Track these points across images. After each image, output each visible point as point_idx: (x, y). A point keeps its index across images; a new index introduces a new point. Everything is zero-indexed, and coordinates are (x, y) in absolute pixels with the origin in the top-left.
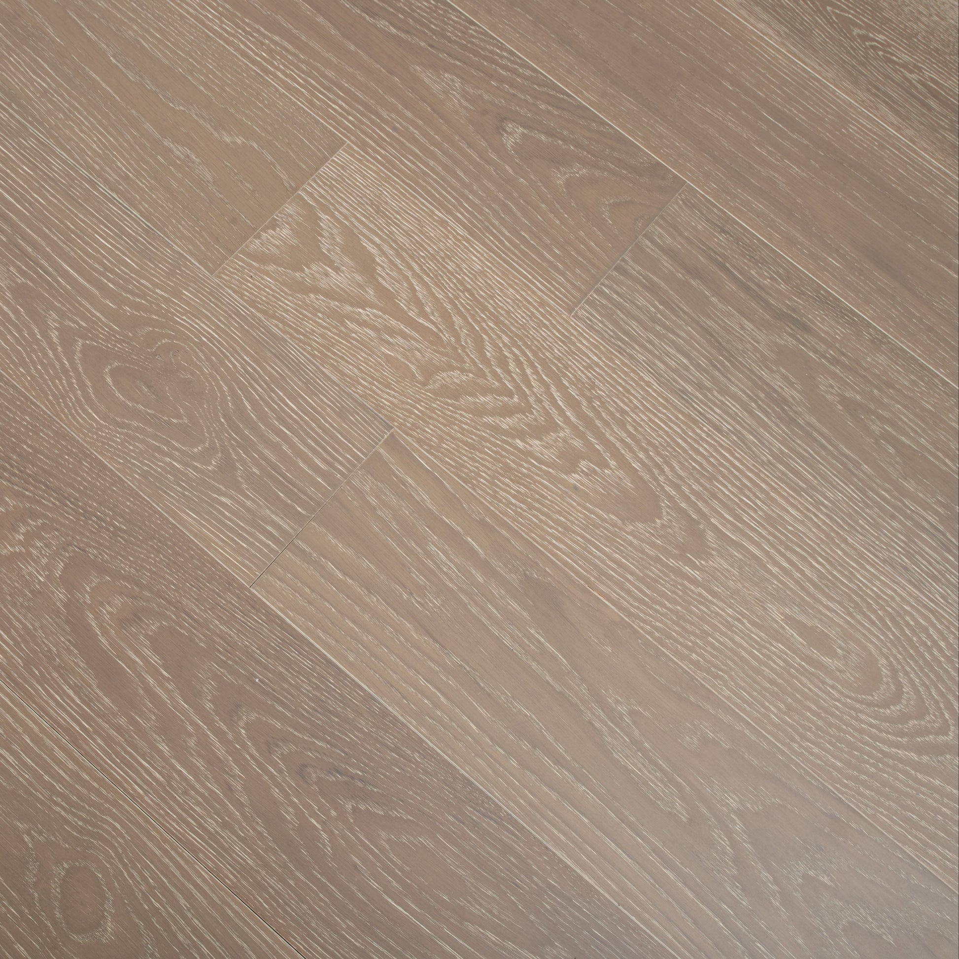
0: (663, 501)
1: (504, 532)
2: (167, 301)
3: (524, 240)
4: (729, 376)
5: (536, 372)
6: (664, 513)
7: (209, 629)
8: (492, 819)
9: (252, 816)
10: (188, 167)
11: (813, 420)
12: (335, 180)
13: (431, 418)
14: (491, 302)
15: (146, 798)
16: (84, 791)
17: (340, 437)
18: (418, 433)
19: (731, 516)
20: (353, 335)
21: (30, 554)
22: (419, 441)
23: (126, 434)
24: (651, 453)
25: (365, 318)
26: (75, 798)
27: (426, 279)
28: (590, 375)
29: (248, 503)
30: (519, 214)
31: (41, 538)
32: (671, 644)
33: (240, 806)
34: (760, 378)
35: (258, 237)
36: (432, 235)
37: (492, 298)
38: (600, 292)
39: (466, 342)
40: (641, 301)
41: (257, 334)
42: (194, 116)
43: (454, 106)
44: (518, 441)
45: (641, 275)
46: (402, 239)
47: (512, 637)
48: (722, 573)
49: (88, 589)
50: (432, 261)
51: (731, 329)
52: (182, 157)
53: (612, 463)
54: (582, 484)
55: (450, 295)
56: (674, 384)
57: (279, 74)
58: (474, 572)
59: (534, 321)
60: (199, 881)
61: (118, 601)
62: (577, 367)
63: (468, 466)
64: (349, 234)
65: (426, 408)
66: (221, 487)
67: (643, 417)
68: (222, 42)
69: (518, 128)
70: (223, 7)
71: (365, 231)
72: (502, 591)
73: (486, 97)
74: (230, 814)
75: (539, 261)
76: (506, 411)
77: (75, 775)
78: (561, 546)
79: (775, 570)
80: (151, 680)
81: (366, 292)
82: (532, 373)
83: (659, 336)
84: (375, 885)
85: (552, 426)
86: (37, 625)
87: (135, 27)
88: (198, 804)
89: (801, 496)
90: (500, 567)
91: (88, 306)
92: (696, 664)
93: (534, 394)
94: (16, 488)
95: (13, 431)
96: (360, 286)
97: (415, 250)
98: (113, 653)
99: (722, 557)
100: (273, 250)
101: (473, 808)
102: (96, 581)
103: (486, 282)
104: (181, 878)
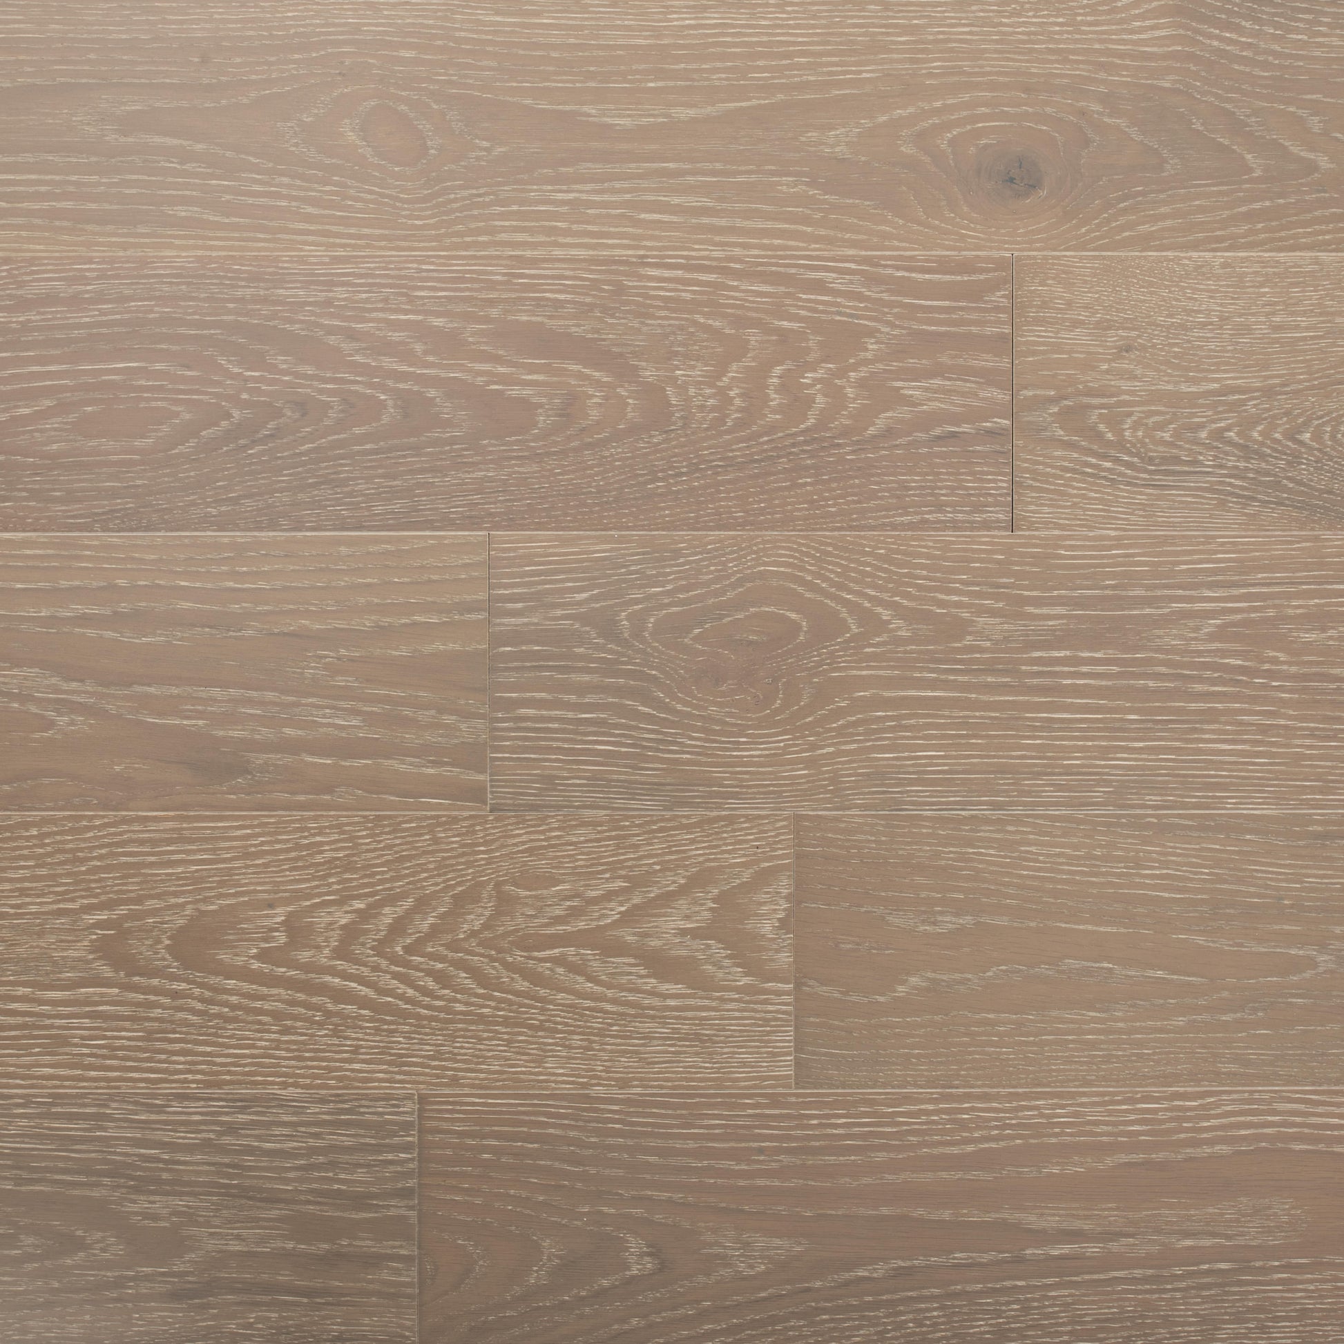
0: (178, 968)
1: (302, 798)
2: (813, 747)
3: (529, 1138)
4: (212, 1168)
5: (402, 997)
6: (167, 956)
7: (492, 461)
8: (103, 513)
9: (312, 331)
10: (925, 912)
11: (95, 1193)
12: (768, 1033)
13: (464, 854)
14: (506, 1037)
15: (415, 266)
16: (473, 226)
17: (532, 756)
18: (462, 827)
19: (101, 1011)
20: (607, 875)
21: (711, 385)
22: (455, 820)
23: (728, 577)
24: (227, 1010)
25: (612, 905)
26: (475, 212)
27: (588, 1003)
28: (349, 1043)
29: (559, 612)
30: (557, 1164)
31: (714, 409)
32: (65, 825)
33: (331, 331)
34: (181, 1194)
35: (788, 898)
36: (623, 1059)
37: (509, 1042)
38: (407, 1148)
39: (494, 968)
40: (360, 1175)
41: (698, 791)
42: (970, 976)
43: (725, 1236)
44: (362, 906)
45: (383, 1207)
46: (647, 1027)
47: (215, 700)
48: (69, 941)
49: (630, 401)
50: (599, 1029)
51: (249, 1225)
52: (940, 918)
53: (256, 965)
54: (267, 916)
55: (551, 1007)
56: (260, 1109)
57: (931, 1107)
58: (300, 732)
59: (448, 1053)
60: (311, 238)
61: (594, 414)
62: (368, 1041)
63: (388, 837)
64: (704, 984)
65: (477, 861)
66: (598, 605)
67: (264, 1043)
68: (1020, 1090)
69: (638, 1270)
70: (1056, 1135)
71: (692, 1002)
72: (258, 737)
73: (701, 1279)
74: (332, 316)
75: (496, 1128)
76: (398, 928)
77: (492, 231)
78: (239, 833)
79: (21, 991)
80: (502, 370)
81: (634, 934)
82: (405, 993)
83: (314, 1151)
84: (158, 366)
85: (341, 953)
86: (645, 329)
87: (1121, 1025)
88: (367, 300)
89: (50, 1096)
90: (279, 759)
91: (881, 673)
92: (27, 825)
93: (386, 972)
94: (780, 435)
95: (834, 485)
96: (646, 935)
97: (626, 1026)
98: (557, 364)
99: (80, 959)
100: (763, 897)
101: (126, 509)
102: (630, 415)
103: (529, 1054)
104: (327, 227)
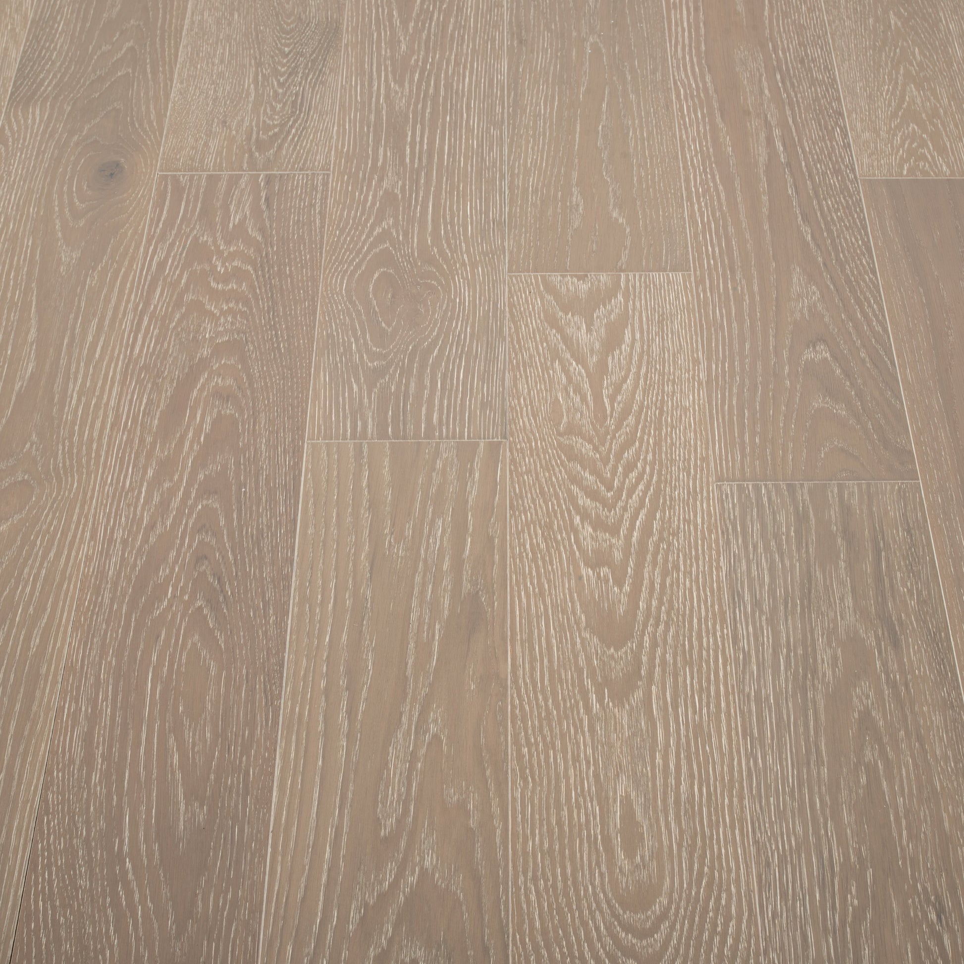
0: (633, 642)
1: (497, 557)
2: (464, 264)
3: (741, 416)
4: (790, 617)
5: (645, 492)
6: (623, 650)
7: (255, 440)
8: (266, 697)
9: (144, 552)
10: (571, 210)
11: (821, 704)
12: (654, 285)
13: (538, 455)
14: (669, 429)
15: (107, 487)
16: (84, 452)
17: (467, 415)
18: (518, 456)
19: (671, 699)
20: (551, 372)
21: (219, 318)
22: (513, 460)
23: (348, 309)
24: (663, 608)
25: (571, 369)
26: (75, 451)
27: (642, 381)
28: (682, 526)
29: (366, 400)
30: (758, 399)
31: (234, 317)
32: (520, 727)
33: (146, 540)
34: (813, 640)
35: (563, 276)
36: (679, 362)
37: (672, 427)
38: (757, 489)
39: (620, 436)
40: (782, 518)
41: (492, 323)
42: (611, 189)
43: (795, 307)
44: (578, 518)
45: (804, 504)
46: (655, 349)
47: (420, 616)
48: (615, 723)
49: (223, 362)
50: (659, 376)
51: (831, 592)
52: (574, 203)
53: (627, 588)
54: (588, 580)
55: (646, 403)
56: (739, 585)
57: (696, 207)
58: (447, 559)
59: (684, 464)
60: (73, 553)
61: (229, 381)
62: (679, 514)
63: (526, 501)
64: (624, 319)
65: (542, 447)
66: (362, 379)
67: (687, 582)
68: (681, 165)
69: (826, 353)
70: (708, 149)
71: (637, 326)
72: (449, 587)
73: (827, 319)
74: (135, 539)
75: (736, 434)
76: (594, 495)
77: (91, 440)
78: (524, 600)
79: (659, 760)
80: (190, 435)
81: (592, 357)
82: (642, 490)
83: (767, 548)
84: (154, 658)
85: (614, 531)
86: (175, 354)
87: (637, 122)
88: (127, 517)
89: (745, 738)
90: (467, 572)
91: (416, 232)
93: (627, 502)
94: (256, 283)
95: (292, 256)
96: (592, 350)
97: (656, 361)
98: (191, 403)
99: (630, 715)
100: (564, 290)
101: (264, 680)
102: (232, 362)
103: (681, 416)
104: (67, 543)
